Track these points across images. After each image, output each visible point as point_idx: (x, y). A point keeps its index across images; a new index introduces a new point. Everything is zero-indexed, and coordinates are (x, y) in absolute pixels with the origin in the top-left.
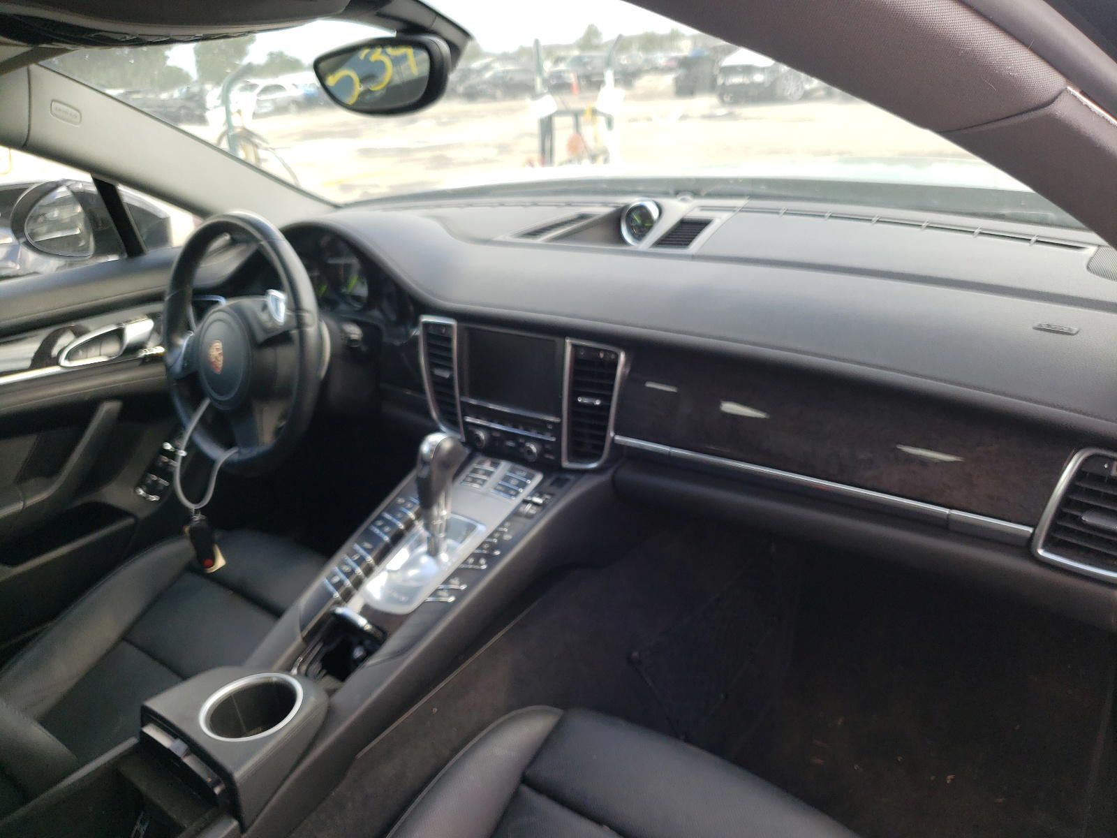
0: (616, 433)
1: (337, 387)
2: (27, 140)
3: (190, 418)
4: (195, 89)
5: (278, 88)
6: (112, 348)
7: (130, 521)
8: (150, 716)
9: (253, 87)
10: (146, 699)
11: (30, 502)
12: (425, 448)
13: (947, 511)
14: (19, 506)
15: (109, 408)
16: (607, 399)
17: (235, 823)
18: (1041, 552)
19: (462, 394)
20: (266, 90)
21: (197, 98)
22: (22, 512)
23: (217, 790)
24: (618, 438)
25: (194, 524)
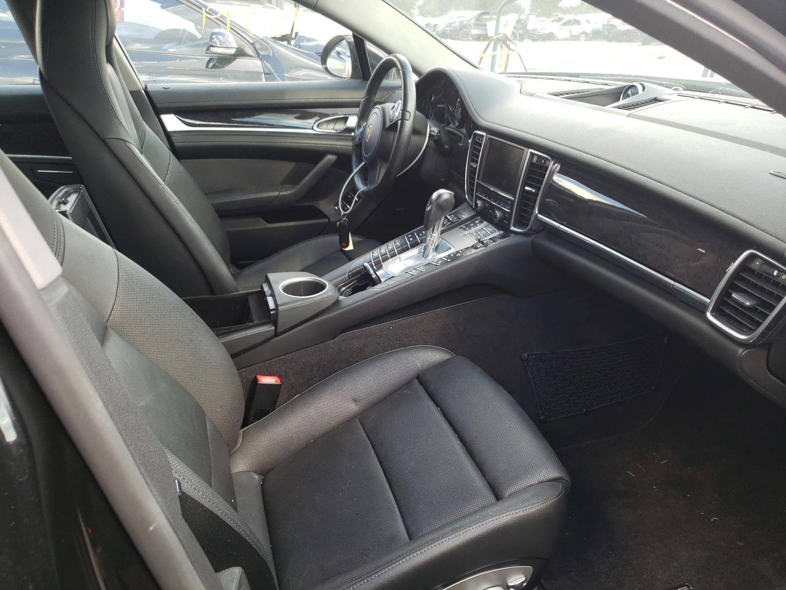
0: (539, 213)
1: (428, 165)
2: (316, 5)
3: (357, 167)
4: (523, 17)
5: (577, 22)
6: (340, 126)
7: (327, 220)
8: (267, 281)
9: (560, 19)
10: (269, 273)
11: (281, 193)
12: (434, 195)
13: (672, 282)
14: (276, 194)
15: (331, 158)
16: (538, 189)
17: (273, 328)
18: (709, 315)
19: (478, 179)
20: (568, 23)
21: (522, 22)
22: (276, 197)
23: (272, 312)
24: (539, 216)
25: (341, 222)
